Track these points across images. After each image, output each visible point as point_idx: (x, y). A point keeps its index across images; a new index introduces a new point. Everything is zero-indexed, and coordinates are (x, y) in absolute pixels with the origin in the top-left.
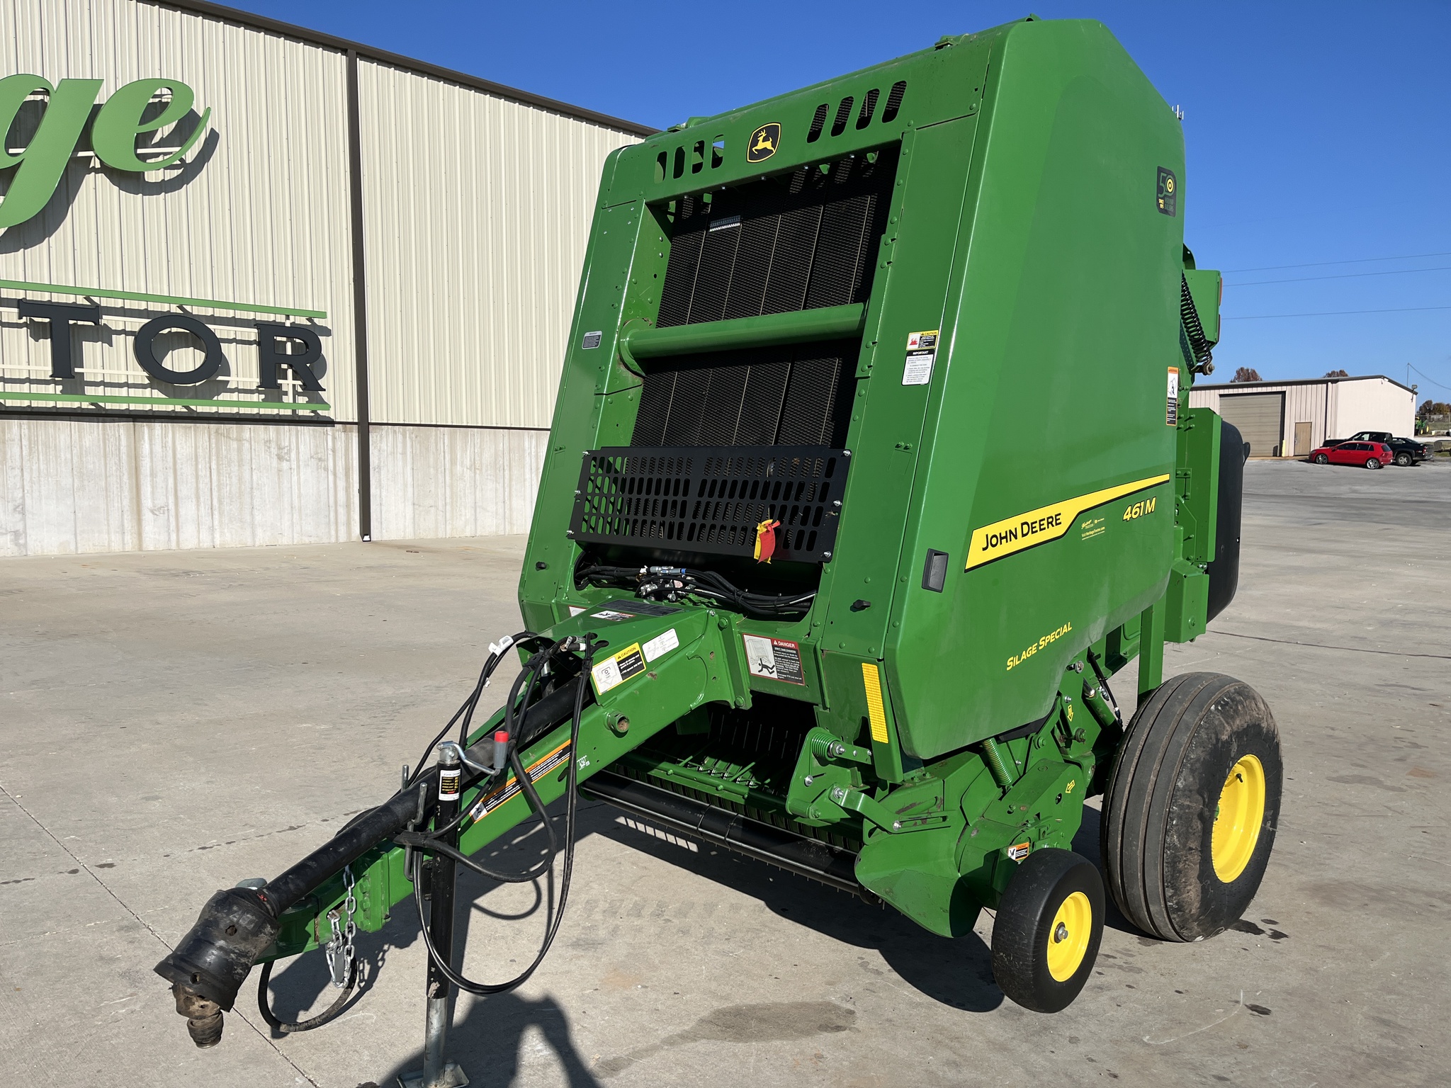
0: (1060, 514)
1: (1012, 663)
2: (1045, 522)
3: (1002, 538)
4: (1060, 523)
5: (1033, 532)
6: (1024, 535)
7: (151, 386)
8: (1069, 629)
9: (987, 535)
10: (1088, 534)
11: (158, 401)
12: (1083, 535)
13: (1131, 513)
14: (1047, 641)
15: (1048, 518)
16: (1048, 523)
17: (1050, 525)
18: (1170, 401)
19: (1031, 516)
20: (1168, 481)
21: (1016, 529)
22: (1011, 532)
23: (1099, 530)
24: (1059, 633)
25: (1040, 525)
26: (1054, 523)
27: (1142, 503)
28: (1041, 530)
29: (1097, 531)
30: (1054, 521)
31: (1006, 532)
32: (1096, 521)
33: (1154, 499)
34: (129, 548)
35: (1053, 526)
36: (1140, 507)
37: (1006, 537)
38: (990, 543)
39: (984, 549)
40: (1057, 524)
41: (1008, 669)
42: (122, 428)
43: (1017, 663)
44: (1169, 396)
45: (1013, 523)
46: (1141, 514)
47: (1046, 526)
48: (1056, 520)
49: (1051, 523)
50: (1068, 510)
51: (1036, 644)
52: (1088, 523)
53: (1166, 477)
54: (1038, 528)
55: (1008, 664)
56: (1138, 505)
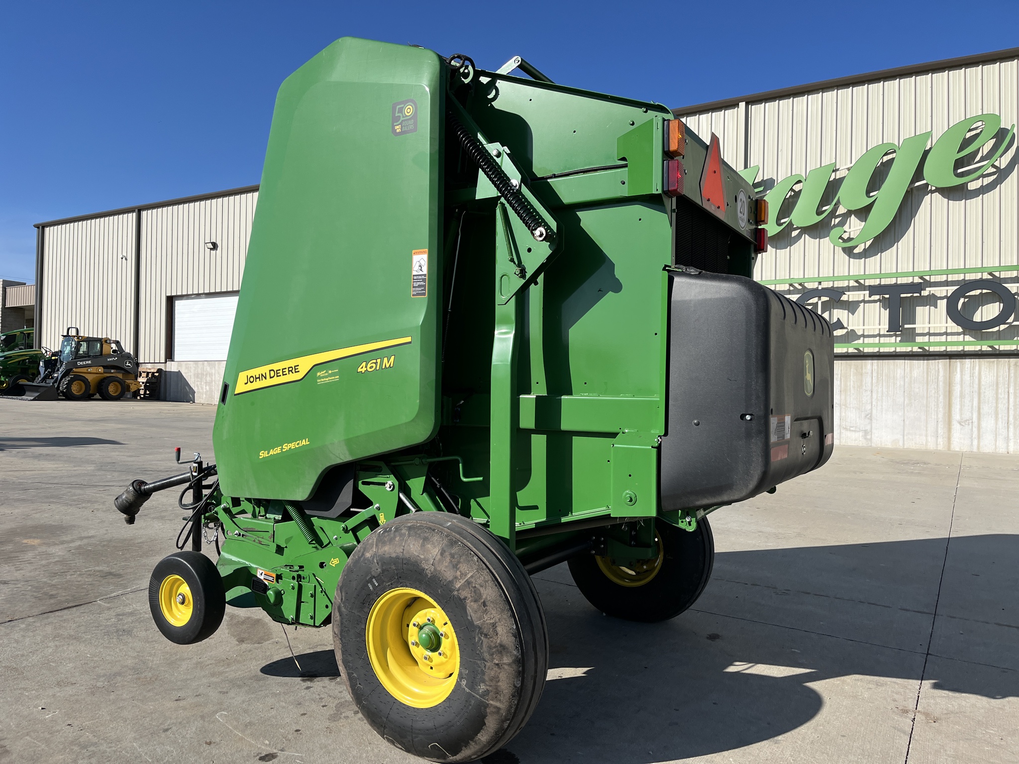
0: (298, 366)
1: (263, 454)
2: (287, 370)
3: (256, 378)
4: (299, 371)
5: (277, 376)
6: (271, 378)
7: (964, 333)
8: (307, 443)
9: (247, 376)
10: (322, 380)
11: (969, 344)
12: (318, 381)
13: (366, 367)
14: (289, 447)
15: (289, 368)
16: (289, 371)
17: (290, 372)
18: (415, 278)
19: (276, 366)
20: (410, 343)
21: (266, 373)
22: (262, 375)
23: (333, 378)
24: (298, 444)
25: (283, 372)
26: (293, 371)
27: (379, 361)
28: (283, 375)
29: (331, 378)
30: (294, 369)
31: (259, 375)
32: (330, 372)
33: (393, 357)
34: (940, 447)
35: (293, 373)
36: (376, 363)
37: (259, 378)
38: (249, 380)
39: (246, 384)
40: (296, 372)
41: (260, 457)
42: (941, 363)
43: (267, 456)
44: (414, 273)
45: (264, 370)
46: (378, 368)
47: (287, 372)
48: (295, 369)
49: (291, 371)
50: (305, 363)
51: (281, 447)
52: (322, 373)
53: (408, 339)
54: (281, 374)
55: (261, 454)
56: (375, 361)
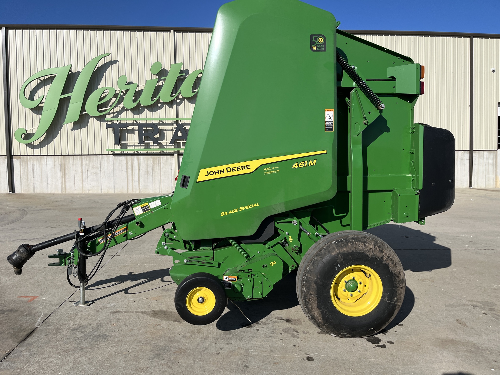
0: (249, 165)
1: (223, 214)
2: (240, 168)
3: (215, 173)
4: (251, 168)
5: (233, 171)
6: (228, 172)
8: (258, 205)
9: (208, 171)
10: (268, 172)
12: (265, 173)
13: (298, 165)
14: (244, 208)
15: (242, 166)
16: (242, 168)
18: (327, 122)
19: (231, 166)
20: (326, 153)
21: (223, 170)
22: (220, 170)
24: (251, 206)
26: (246, 168)
27: (306, 162)
28: (238, 170)
29: (274, 171)
30: (248, 167)
31: (218, 170)
32: (273, 168)
33: (315, 160)
35: (245, 169)
36: (305, 163)
37: (218, 172)
38: (210, 174)
39: (207, 176)
40: (247, 169)
41: (221, 216)
43: (227, 214)
44: (327, 120)
45: (221, 168)
46: (306, 166)
50: (254, 165)
51: (238, 209)
52: (267, 169)
53: (325, 152)
54: (236, 170)
56: (304, 162)
